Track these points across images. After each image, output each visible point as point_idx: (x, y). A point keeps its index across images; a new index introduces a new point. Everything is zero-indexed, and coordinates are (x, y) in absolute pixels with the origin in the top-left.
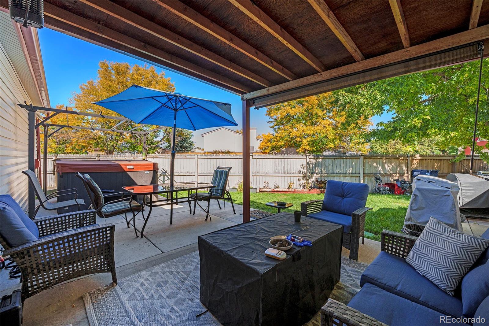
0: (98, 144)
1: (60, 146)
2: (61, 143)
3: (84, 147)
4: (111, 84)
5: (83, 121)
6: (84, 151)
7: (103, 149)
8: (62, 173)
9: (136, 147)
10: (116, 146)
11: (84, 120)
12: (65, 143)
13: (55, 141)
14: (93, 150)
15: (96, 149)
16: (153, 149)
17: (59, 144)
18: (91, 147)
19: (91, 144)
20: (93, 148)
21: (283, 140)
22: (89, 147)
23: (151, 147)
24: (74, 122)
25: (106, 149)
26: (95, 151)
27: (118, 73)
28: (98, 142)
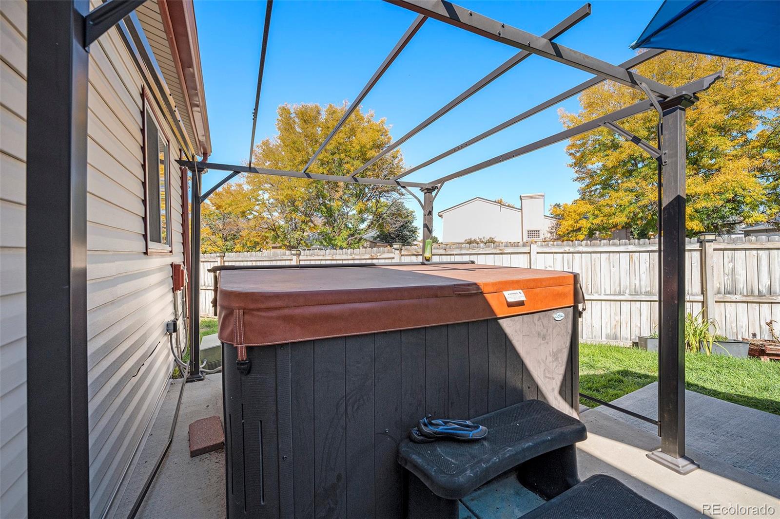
0: (276, 237)
1: (227, 243)
2: (228, 238)
3: (257, 243)
4: (295, 139)
5: (258, 203)
6: (258, 249)
7: (285, 245)
8: (249, 349)
9: (332, 240)
10: (301, 240)
11: (258, 201)
12: (234, 239)
13: (221, 236)
14: (271, 247)
15: (274, 245)
16: (358, 242)
17: (226, 240)
18: (267, 243)
19: (267, 237)
20: (271, 245)
21: (621, 211)
22: (265, 243)
23: (356, 238)
24: (245, 204)
25: (288, 244)
26: (273, 248)
27: (304, 121)
28: (277, 233)
